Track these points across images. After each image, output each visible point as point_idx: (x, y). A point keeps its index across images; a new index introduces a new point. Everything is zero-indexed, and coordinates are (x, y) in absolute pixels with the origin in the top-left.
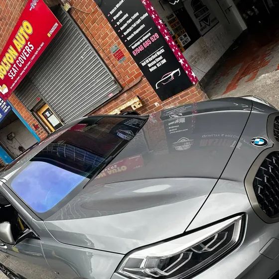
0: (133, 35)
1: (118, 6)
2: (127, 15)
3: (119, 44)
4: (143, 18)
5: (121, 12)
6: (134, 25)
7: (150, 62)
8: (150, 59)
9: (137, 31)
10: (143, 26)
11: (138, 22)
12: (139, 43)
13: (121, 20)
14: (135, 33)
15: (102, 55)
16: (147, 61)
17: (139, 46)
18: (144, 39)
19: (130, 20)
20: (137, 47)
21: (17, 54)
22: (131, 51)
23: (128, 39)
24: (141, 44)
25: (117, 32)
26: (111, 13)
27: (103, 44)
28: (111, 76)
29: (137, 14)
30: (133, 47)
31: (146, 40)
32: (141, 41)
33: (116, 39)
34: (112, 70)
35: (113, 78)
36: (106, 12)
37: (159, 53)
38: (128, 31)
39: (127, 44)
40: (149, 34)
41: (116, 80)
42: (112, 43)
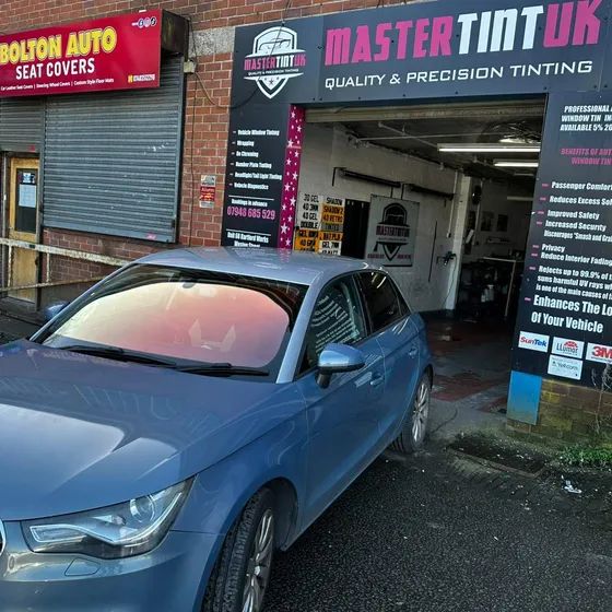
0: (245, 186)
1: (254, 132)
2: (256, 155)
3: (219, 180)
4: (273, 177)
5: (252, 144)
6: (256, 176)
7: (240, 241)
8: (244, 237)
9: (254, 187)
10: (266, 187)
11: (265, 176)
12: (244, 203)
13: (245, 154)
14: (250, 186)
15: (185, 172)
16: (238, 236)
17: (242, 206)
18: (255, 204)
19: (255, 165)
20: (239, 206)
21: (59, 54)
22: (227, 202)
23: (236, 185)
24: (248, 207)
25: (228, 163)
26: (240, 132)
27: (198, 160)
28: (175, 210)
29: (269, 166)
30: (233, 202)
31: (257, 207)
32: (250, 203)
33: (220, 169)
34: (182, 203)
35: (175, 216)
36: (235, 124)
37: (259, 239)
38: (244, 175)
39: (230, 190)
40: (266, 205)
41: (177, 224)
42: (211, 171)
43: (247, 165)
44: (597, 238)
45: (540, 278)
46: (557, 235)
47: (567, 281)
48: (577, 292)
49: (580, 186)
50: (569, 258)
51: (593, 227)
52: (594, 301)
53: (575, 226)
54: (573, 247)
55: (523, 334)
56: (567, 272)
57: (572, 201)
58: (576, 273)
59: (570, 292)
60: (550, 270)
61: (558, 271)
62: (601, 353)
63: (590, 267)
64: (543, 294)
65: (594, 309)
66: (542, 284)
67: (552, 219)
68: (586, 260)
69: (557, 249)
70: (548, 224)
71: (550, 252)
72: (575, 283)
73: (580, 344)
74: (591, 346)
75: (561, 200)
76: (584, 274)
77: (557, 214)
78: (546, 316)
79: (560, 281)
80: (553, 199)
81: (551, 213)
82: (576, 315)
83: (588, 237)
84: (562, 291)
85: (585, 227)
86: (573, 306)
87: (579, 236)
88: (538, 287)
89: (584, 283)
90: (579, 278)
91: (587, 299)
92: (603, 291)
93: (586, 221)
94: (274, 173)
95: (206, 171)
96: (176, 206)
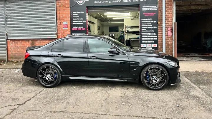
0: (76, 24)
1: (77, 12)
2: (79, 17)
3: (68, 23)
4: (83, 21)
5: (77, 15)
6: (79, 21)
9: (79, 24)
10: (82, 24)
11: (82, 21)
12: (77, 27)
13: (75, 17)
14: (78, 23)
15: (58, 22)
16: (75, 35)
17: (76, 28)
18: (79, 27)
19: (79, 19)
20: (75, 28)
22: (71, 27)
23: (74, 24)
24: (77, 28)
25: (71, 19)
26: (73, 12)
27: (61, 19)
28: (56, 31)
29: (83, 19)
30: (73, 27)
31: (80, 28)
32: (78, 27)
33: (68, 21)
34: (58, 29)
35: (56, 32)
36: (72, 11)
37: (82, 35)
38: (76, 21)
39: (72, 25)
40: (83, 27)
41: (57, 34)
42: (66, 21)
43: (76, 19)
44: (151, 27)
45: (143, 35)
46: (144, 27)
47: (147, 35)
48: (149, 36)
49: (147, 19)
50: (147, 31)
51: (150, 26)
52: (152, 37)
53: (147, 26)
54: (147, 29)
55: (141, 45)
56: (147, 33)
57: (146, 22)
58: (148, 33)
59: (148, 36)
60: (144, 33)
61: (146, 33)
62: (154, 46)
63: (150, 32)
64: (144, 38)
65: (152, 39)
66: (143, 36)
69: (145, 30)
70: (143, 26)
72: (148, 35)
73: (151, 45)
75: (144, 22)
76: (150, 33)
77: (144, 24)
78: (145, 41)
79: (146, 35)
80: (143, 22)
81: (143, 24)
82: (149, 40)
83: (149, 27)
85: (149, 26)
86: (149, 39)
87: (148, 27)
89: (150, 35)
90: (149, 34)
92: (153, 36)
93: (149, 25)
94: (84, 20)
95: (64, 21)
96: (56, 30)
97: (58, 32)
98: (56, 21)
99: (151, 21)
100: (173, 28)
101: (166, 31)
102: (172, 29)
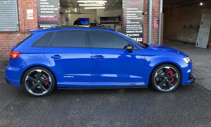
0: (45, 12)
2: (48, 3)
3: (34, 11)
5: (46, 0)
6: (49, 9)
8: (47, 26)
10: (53, 12)
11: (52, 9)
12: (46, 17)
13: (43, 3)
14: (47, 12)
15: (19, 9)
16: (44, 26)
18: (49, 17)
19: (48, 6)
20: (44, 18)
23: (41, 12)
24: (47, 18)
25: (37, 6)
27: (25, 5)
29: (53, 6)
30: (41, 17)
32: (47, 17)
33: (34, 8)
34: (20, 19)
35: (18, 23)
38: (44, 9)
39: (39, 13)
40: (53, 17)
41: (19, 25)
42: (31, 8)
43: (45, 6)
44: (136, 18)
46: (129, 18)
47: (132, 27)
48: (134, 29)
49: (132, 9)
50: (132, 23)
52: (137, 30)
53: (132, 16)
54: (132, 21)
56: (132, 26)
57: (131, 12)
58: (133, 25)
59: (133, 29)
60: (129, 26)
62: (139, 39)
64: (128, 30)
65: (137, 32)
66: (127, 28)
67: (128, 16)
68: (134, 23)
70: (127, 17)
71: (128, 22)
72: (133, 27)
74: (137, 38)
75: (129, 12)
76: (135, 25)
77: (128, 14)
78: (129, 34)
80: (127, 12)
82: (134, 33)
83: (134, 18)
84: (131, 29)
86: (134, 32)
87: (133, 18)
88: (127, 29)
89: (135, 27)
90: (134, 26)
91: (136, 30)
92: (138, 28)
93: (134, 15)
94: (55, 8)
95: (29, 8)
96: (18, 20)
97: (20, 23)
98: (17, 8)
99: (137, 12)
100: (159, 19)
101: (153, 23)
102: (158, 21)
